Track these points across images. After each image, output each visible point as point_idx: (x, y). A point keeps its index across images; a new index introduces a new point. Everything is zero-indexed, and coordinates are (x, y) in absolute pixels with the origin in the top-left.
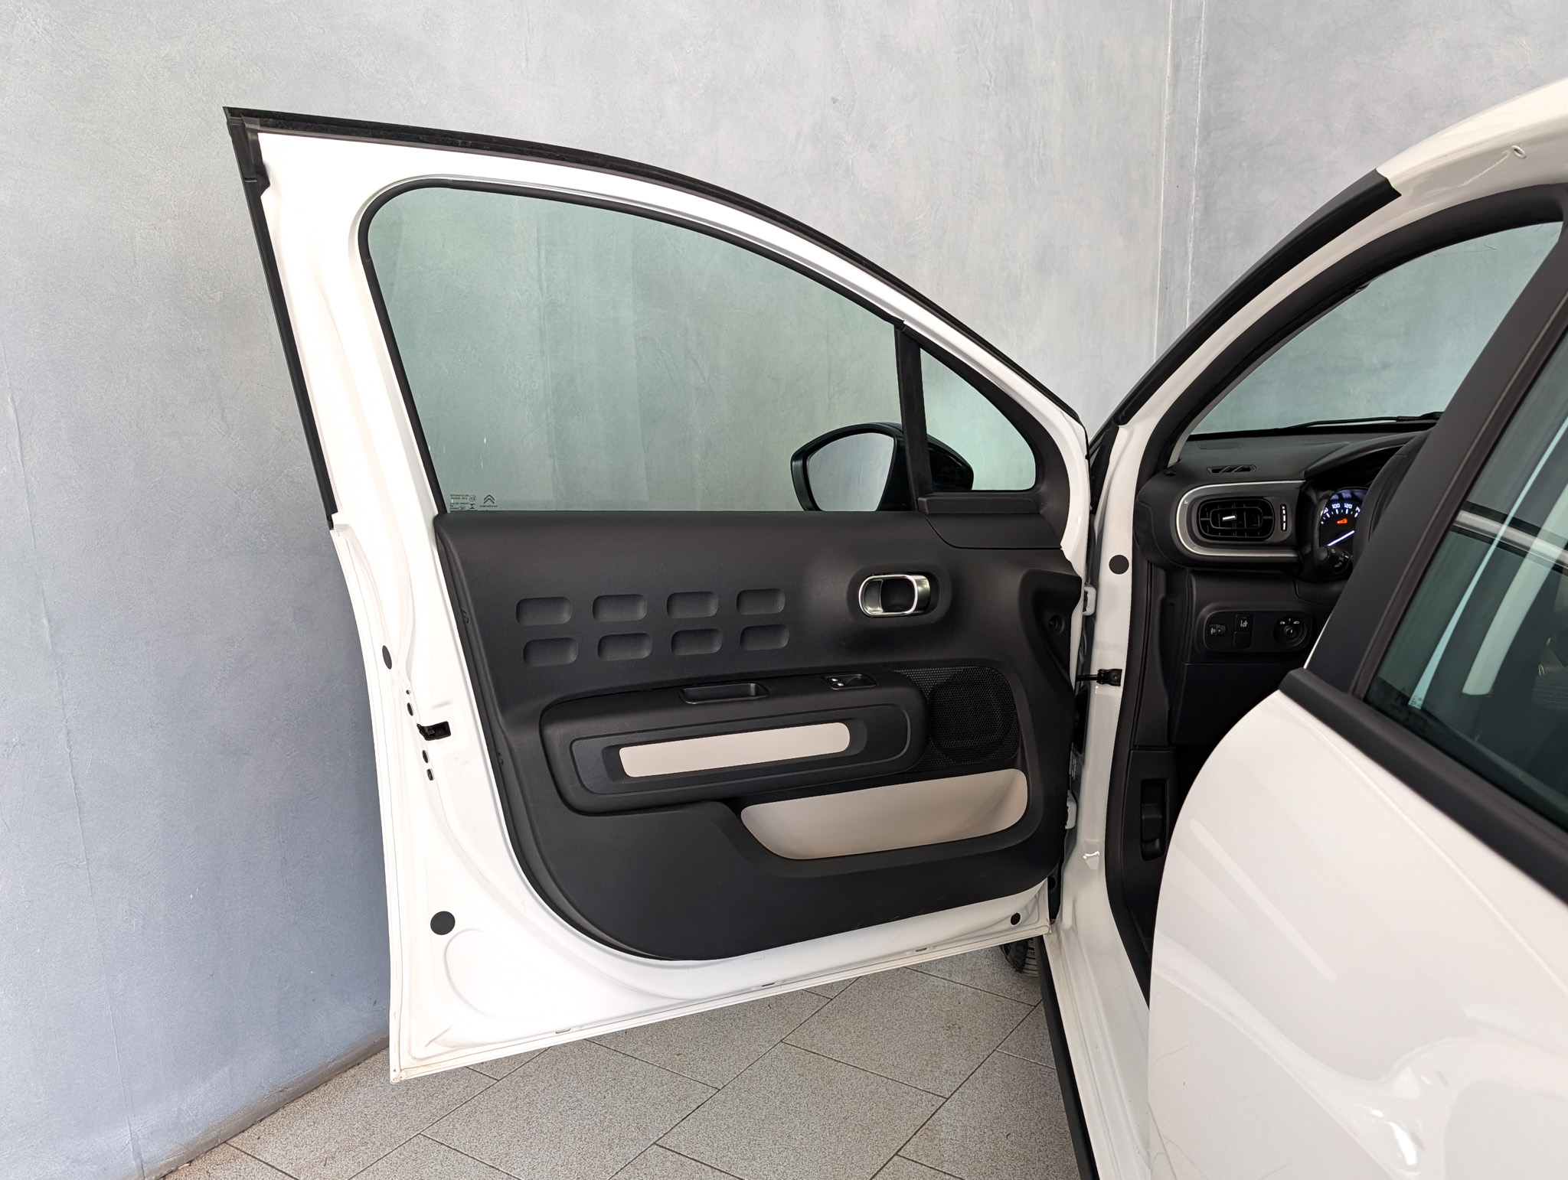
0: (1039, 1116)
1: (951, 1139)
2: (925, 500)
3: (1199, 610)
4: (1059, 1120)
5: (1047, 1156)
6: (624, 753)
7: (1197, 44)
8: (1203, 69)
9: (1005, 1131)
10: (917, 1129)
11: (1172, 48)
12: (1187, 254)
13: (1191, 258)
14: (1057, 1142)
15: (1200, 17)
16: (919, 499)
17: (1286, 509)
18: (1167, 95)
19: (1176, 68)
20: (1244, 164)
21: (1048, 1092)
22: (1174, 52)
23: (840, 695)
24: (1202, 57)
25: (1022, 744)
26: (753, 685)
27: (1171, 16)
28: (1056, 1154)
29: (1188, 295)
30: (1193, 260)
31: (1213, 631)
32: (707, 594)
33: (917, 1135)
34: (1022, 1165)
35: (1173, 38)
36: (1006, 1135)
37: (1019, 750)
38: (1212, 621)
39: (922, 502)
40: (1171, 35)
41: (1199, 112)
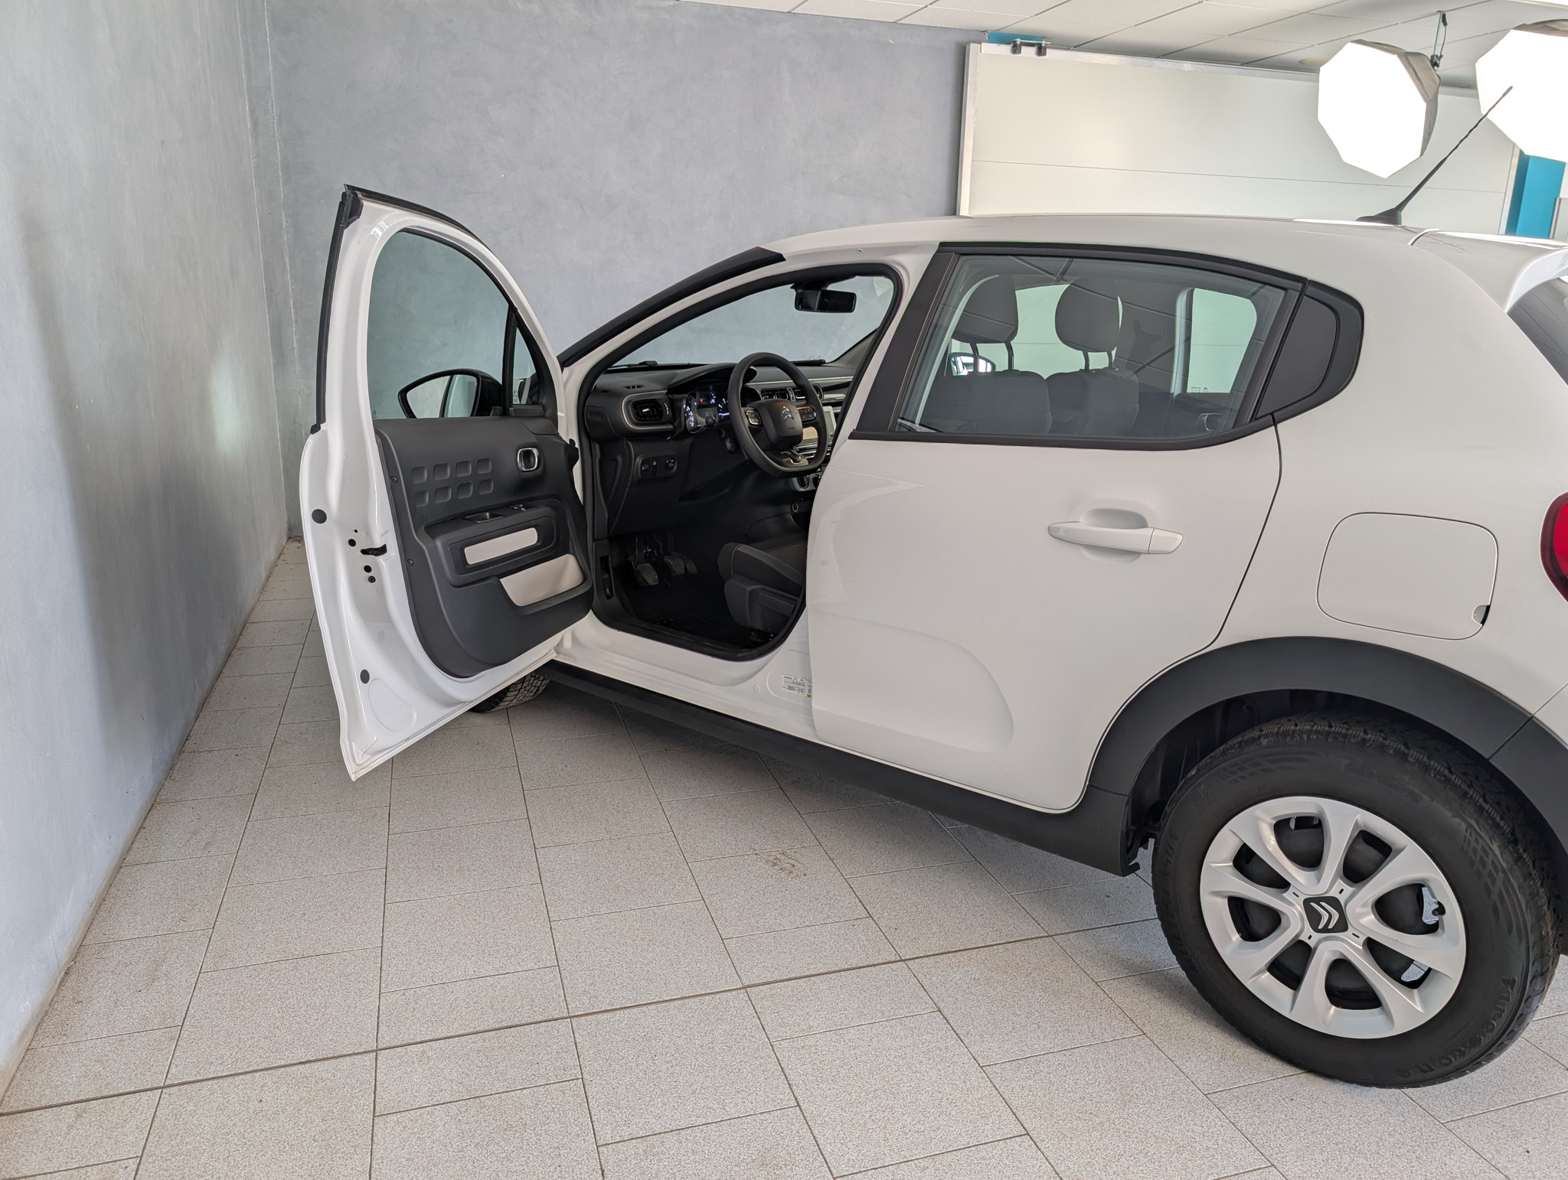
3: (635, 459)
6: (467, 550)
7: (270, 108)
8: (278, 127)
11: (249, 108)
12: (285, 265)
13: (288, 268)
15: (270, 88)
17: (666, 404)
18: (250, 143)
19: (255, 124)
20: (322, 201)
22: (252, 111)
23: (526, 514)
24: (276, 118)
26: (488, 514)
27: (245, 83)
29: (291, 296)
30: (290, 270)
31: (643, 468)
32: (466, 463)
35: (249, 99)
38: (642, 464)
39: (511, 410)
40: (247, 97)
41: (279, 158)
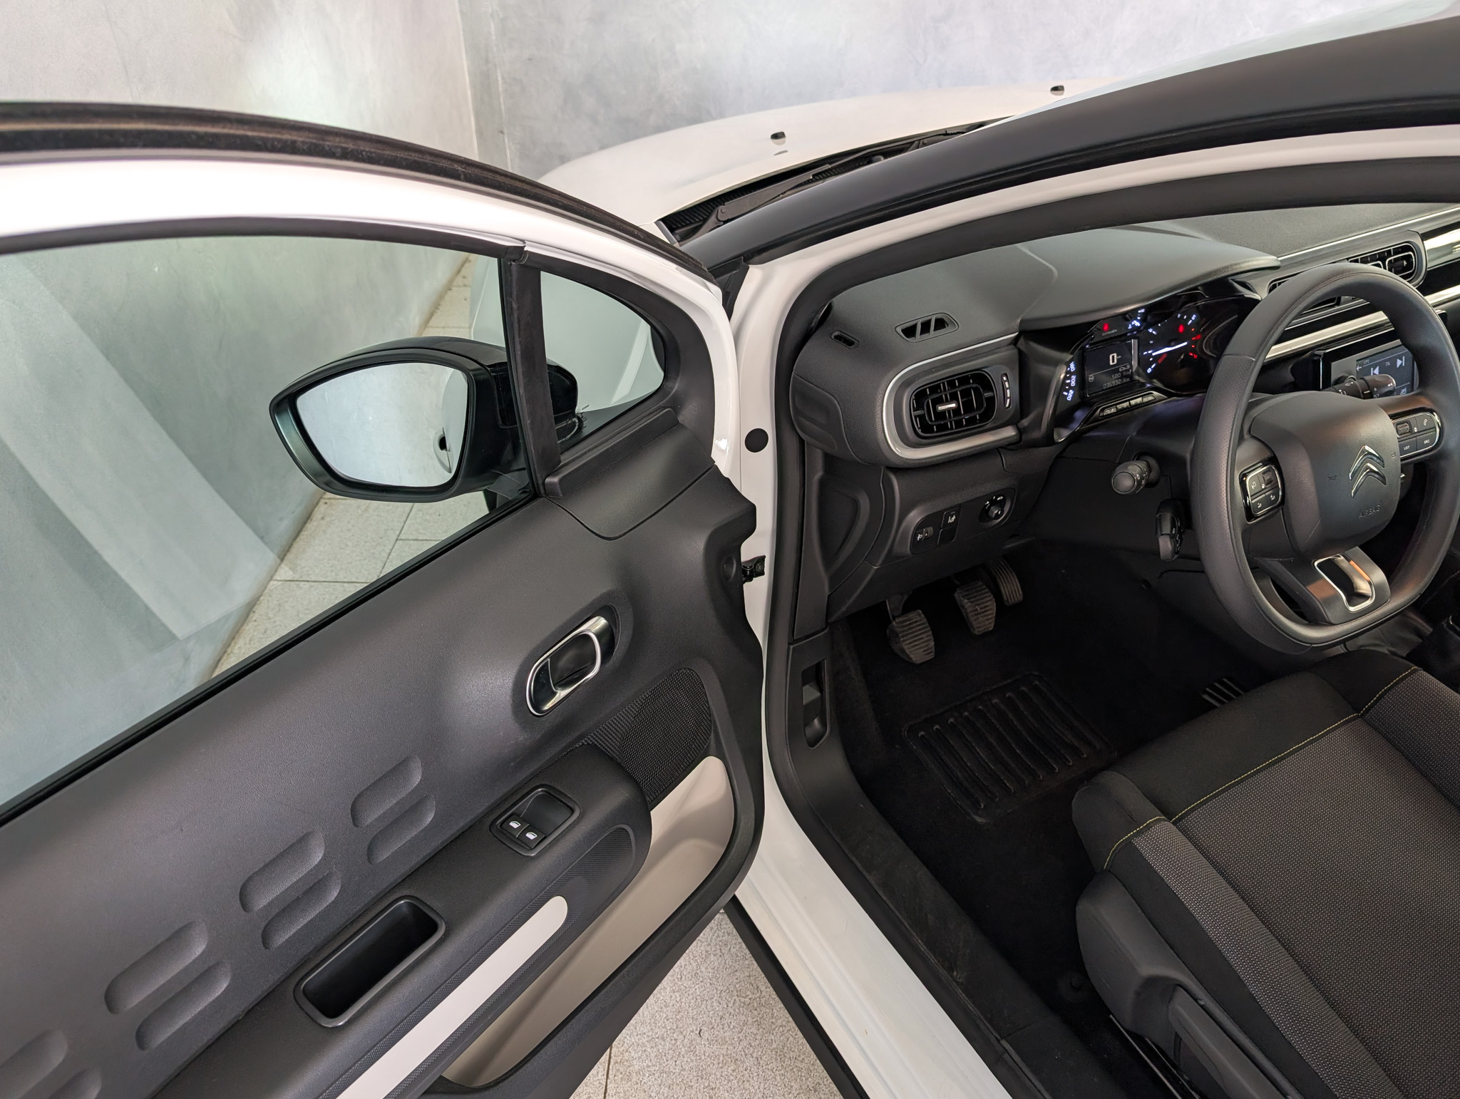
0: (717, 989)
1: (648, 1066)
2: (555, 480)
3: (903, 515)
4: (737, 986)
5: (750, 1044)
9: (695, 1028)
10: (606, 1069)
14: (750, 1020)
16: (548, 480)
17: (1008, 380)
21: (708, 949)
25: (716, 727)
28: (758, 1037)
31: (919, 537)
33: (610, 1076)
34: (733, 1071)
36: (698, 1032)
37: (712, 737)
38: (919, 528)
39: (552, 484)
